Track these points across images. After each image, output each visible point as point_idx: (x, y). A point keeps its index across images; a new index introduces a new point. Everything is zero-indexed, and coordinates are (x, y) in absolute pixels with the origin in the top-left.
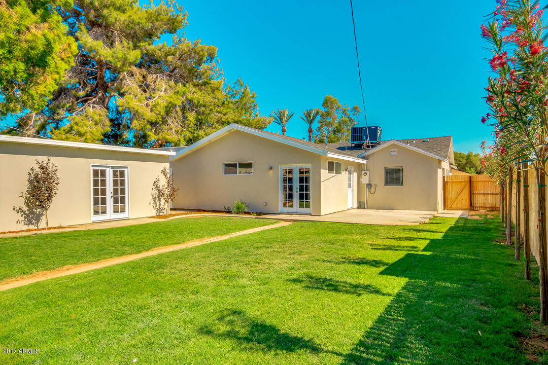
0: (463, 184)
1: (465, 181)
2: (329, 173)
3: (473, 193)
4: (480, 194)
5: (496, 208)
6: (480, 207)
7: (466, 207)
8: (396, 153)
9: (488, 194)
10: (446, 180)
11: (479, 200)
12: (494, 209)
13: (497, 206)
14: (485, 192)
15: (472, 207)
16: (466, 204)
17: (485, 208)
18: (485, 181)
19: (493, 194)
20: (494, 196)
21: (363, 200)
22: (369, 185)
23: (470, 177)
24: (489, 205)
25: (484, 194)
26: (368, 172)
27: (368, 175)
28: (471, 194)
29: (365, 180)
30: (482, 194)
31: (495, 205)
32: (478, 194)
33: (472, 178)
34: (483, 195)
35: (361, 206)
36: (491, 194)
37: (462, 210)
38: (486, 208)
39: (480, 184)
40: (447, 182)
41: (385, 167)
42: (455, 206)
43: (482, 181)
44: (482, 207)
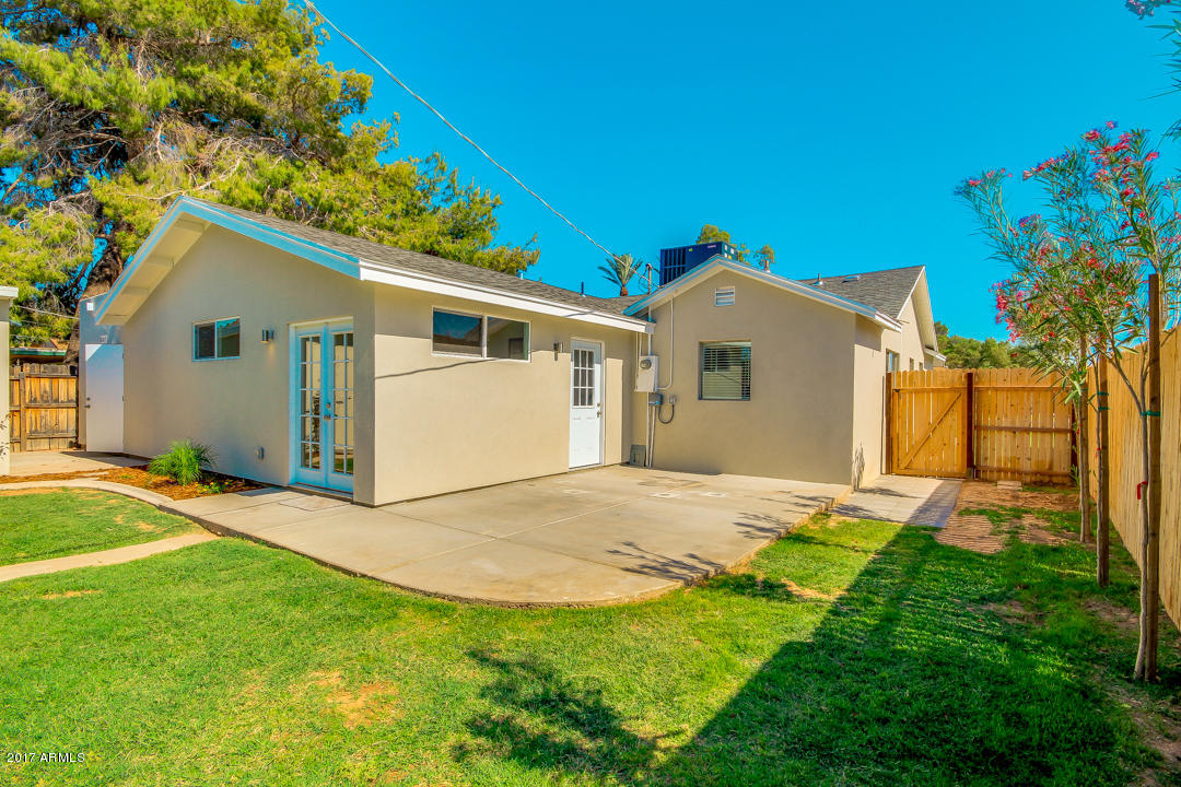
0: (947, 396)
1: (953, 390)
2: (435, 349)
3: (978, 428)
4: (1000, 429)
5: (1051, 476)
6: (999, 470)
7: (956, 469)
8: (732, 298)
9: (1027, 430)
10: (894, 386)
11: (998, 449)
12: (1047, 479)
13: (1056, 469)
14: (1017, 425)
15: (973, 468)
16: (955, 458)
17: (1015, 474)
18: (1016, 389)
19: (1044, 431)
20: (1047, 436)
21: (643, 439)
22: (659, 398)
23: (970, 376)
24: (1027, 466)
25: (1014, 430)
26: (654, 359)
27: (653, 367)
28: (972, 429)
29: (646, 382)
30: (1006, 429)
31: (1051, 467)
32: (993, 428)
33: (975, 379)
34: (1010, 434)
35: (634, 457)
36: (1035, 430)
37: (940, 477)
38: (1020, 473)
39: (1001, 396)
40: (898, 391)
41: (701, 344)
42: (920, 463)
43: (1009, 389)
44: (1006, 471)
